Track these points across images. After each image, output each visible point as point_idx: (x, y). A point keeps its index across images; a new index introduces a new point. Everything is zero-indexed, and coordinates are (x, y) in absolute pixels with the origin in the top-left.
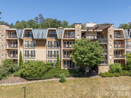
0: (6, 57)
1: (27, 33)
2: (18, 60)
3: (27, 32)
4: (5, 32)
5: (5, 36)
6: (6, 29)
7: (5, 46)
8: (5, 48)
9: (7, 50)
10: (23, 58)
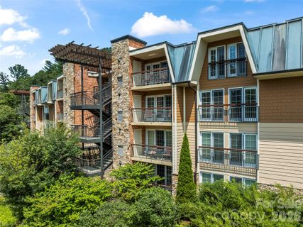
0: (132, 155)
1: (213, 58)
2: (175, 171)
3: (213, 52)
4: (128, 64)
5: (126, 78)
6: (131, 54)
7: (127, 115)
8: (127, 122)
9: (135, 127)
10: (193, 166)
